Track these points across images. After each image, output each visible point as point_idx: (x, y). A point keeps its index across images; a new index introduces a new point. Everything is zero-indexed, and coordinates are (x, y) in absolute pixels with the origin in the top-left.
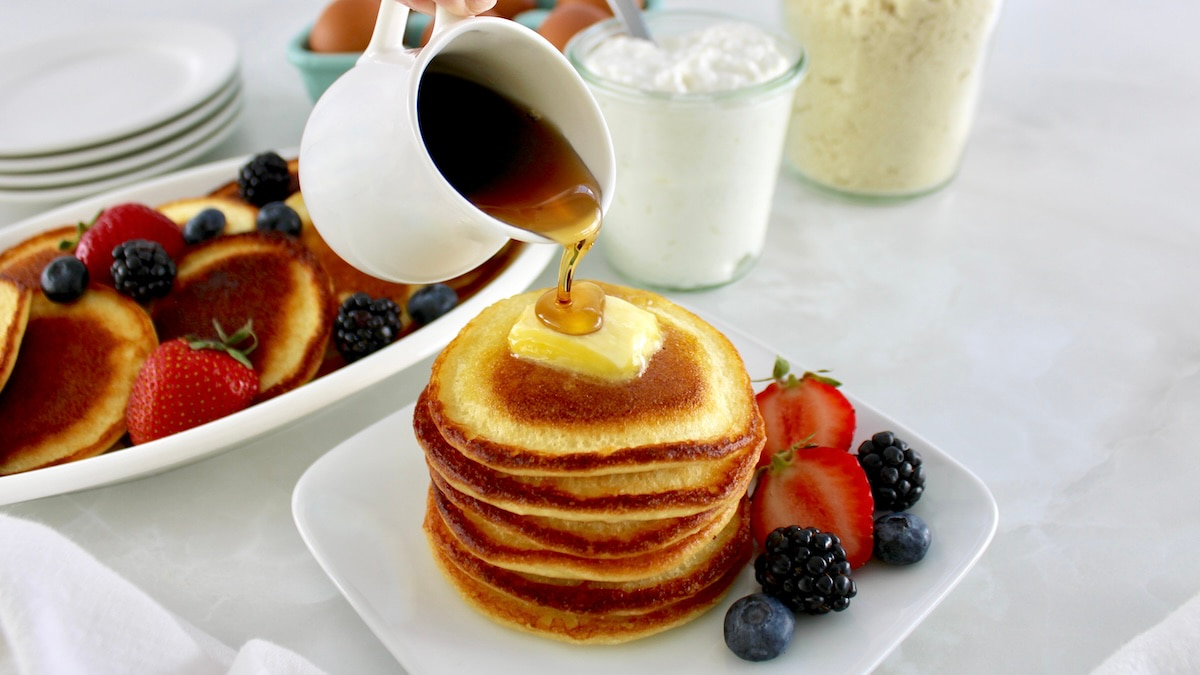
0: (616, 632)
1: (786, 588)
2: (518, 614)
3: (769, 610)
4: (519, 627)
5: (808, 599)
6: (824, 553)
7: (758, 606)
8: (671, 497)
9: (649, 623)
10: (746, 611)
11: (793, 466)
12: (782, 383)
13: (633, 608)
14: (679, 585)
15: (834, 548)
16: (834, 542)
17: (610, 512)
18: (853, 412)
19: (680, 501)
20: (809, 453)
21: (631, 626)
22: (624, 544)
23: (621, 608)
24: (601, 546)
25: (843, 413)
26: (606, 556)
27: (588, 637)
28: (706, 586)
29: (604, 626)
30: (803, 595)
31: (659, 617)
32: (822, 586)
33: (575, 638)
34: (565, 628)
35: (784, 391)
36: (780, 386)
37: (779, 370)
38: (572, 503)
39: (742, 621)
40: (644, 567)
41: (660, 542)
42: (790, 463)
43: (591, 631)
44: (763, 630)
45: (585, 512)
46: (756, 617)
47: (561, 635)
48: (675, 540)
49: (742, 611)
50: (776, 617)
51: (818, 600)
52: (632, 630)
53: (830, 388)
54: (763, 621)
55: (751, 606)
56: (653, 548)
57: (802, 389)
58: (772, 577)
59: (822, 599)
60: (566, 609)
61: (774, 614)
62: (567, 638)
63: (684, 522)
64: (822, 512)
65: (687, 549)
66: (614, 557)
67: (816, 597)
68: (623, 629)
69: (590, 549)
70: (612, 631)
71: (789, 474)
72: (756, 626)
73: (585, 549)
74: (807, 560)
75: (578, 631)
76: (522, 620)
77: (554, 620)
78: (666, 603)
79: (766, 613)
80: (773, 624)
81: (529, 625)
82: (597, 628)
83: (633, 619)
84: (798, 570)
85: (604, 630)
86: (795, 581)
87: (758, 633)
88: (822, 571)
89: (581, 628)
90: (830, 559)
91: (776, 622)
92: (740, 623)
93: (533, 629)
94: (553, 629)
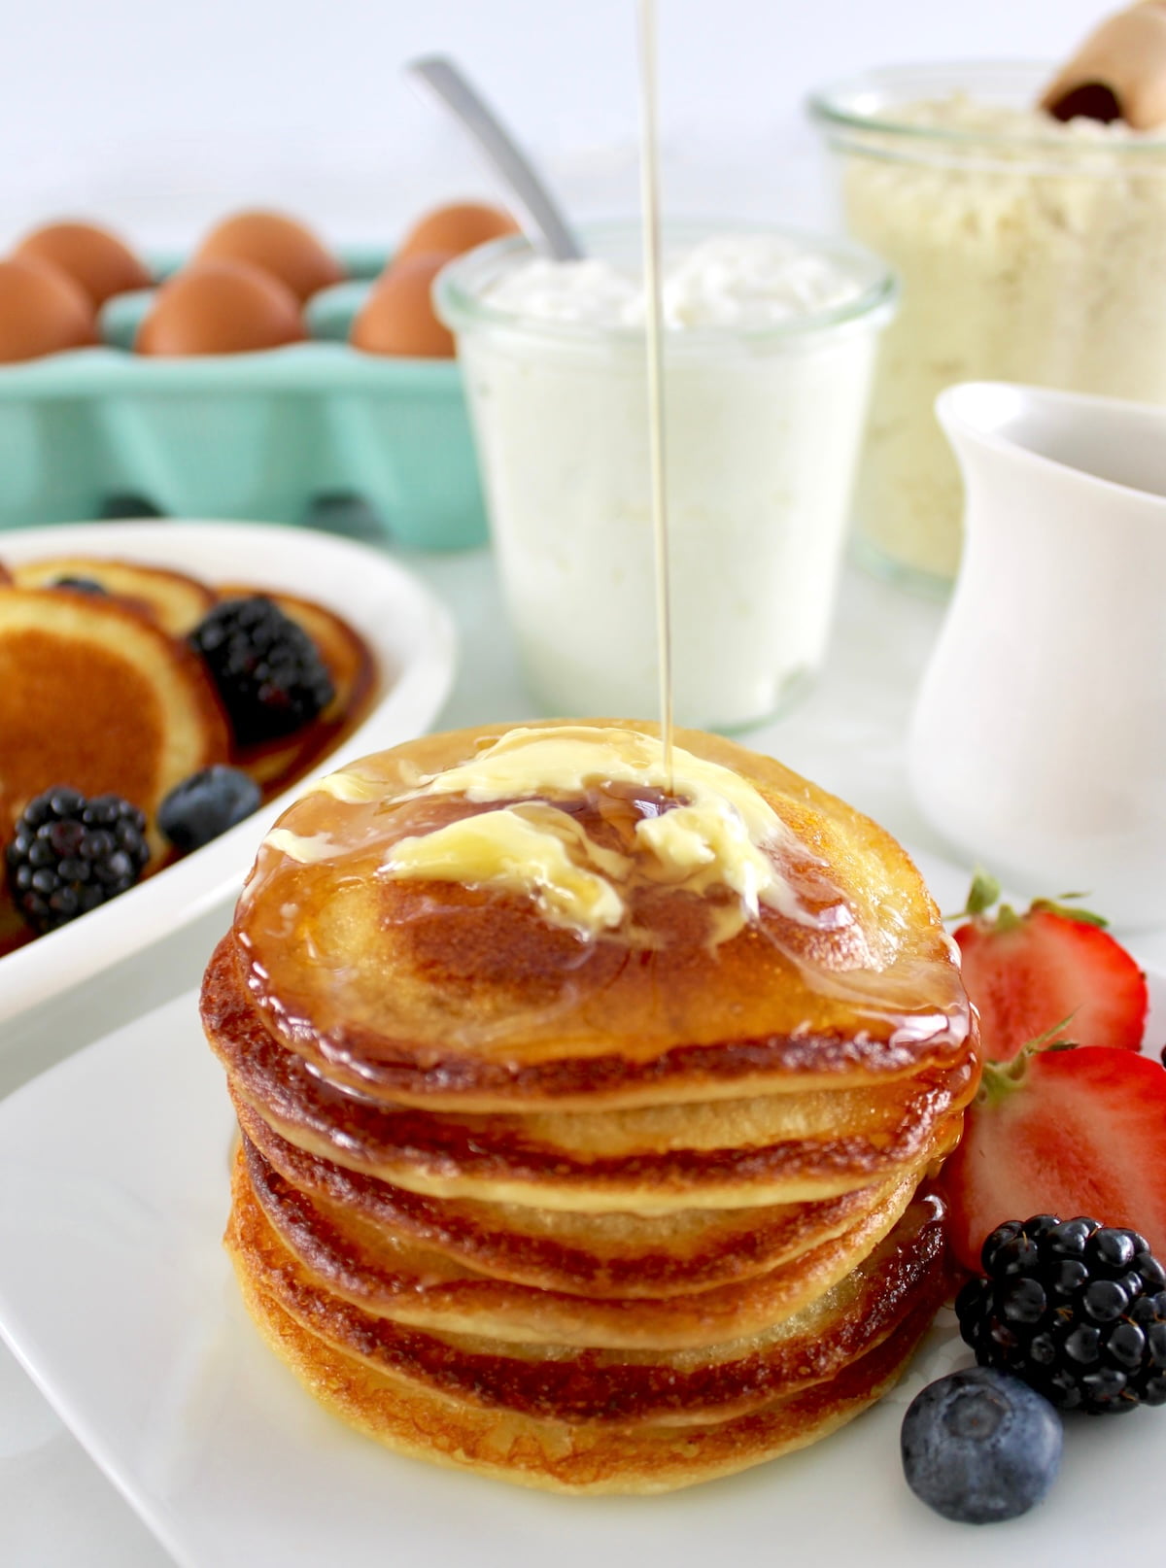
0: (660, 1466)
1: (1036, 1354)
2: (435, 1428)
3: (1004, 1404)
4: (438, 1457)
5: (1087, 1379)
6: (1116, 1270)
7: (979, 1396)
8: (786, 1155)
9: (733, 1442)
10: (953, 1410)
11: (1028, 1090)
12: (984, 923)
13: (696, 1409)
14: (802, 1355)
15: (1138, 1262)
16: (1138, 1247)
17: (650, 1189)
18: (1142, 976)
19: (810, 1164)
20: (1061, 1059)
21: (693, 1450)
22: (679, 1263)
23: (671, 1407)
24: (625, 1269)
25: (1122, 981)
26: (639, 1290)
27: (596, 1478)
28: (859, 1355)
29: (632, 1451)
30: (1078, 1369)
31: (756, 1429)
32: (1119, 1347)
33: (567, 1482)
34: (540, 1453)
35: (990, 940)
36: (981, 929)
37: (977, 900)
38: (563, 1169)
39: (946, 1433)
40: (726, 1314)
41: (759, 1259)
42: (1020, 1083)
43: (604, 1464)
44: (995, 1452)
45: (593, 1188)
46: (975, 1422)
47: (534, 1474)
48: (792, 1253)
49: (943, 1410)
50: (1024, 1421)
51: (1114, 1379)
52: (696, 1461)
53: (1088, 930)
54: (994, 1429)
55: (962, 1397)
56: (745, 1269)
57: (1029, 934)
58: (1005, 1331)
59: (1120, 1376)
60: (546, 1413)
61: (1019, 1414)
62: (548, 1479)
63: (813, 1212)
64: (1095, 1186)
65: (820, 1271)
66: (656, 1294)
67: (1105, 1371)
68: (675, 1458)
69: (602, 1276)
70: (651, 1462)
71: (1020, 1106)
72: (978, 1441)
73: (589, 1276)
74: (1083, 1291)
75: (572, 1466)
76: (443, 1440)
77: (517, 1441)
78: (772, 1395)
79: (1000, 1412)
80: (1017, 1436)
81: (459, 1453)
82: (616, 1456)
83: (697, 1436)
84: (1064, 1312)
85: (633, 1460)
86: (1059, 1338)
87: (984, 1458)
88: (1117, 1311)
89: (580, 1458)
90: (1133, 1286)
91: (1023, 1431)
92: (941, 1435)
93: (470, 1460)
94: (516, 1460)
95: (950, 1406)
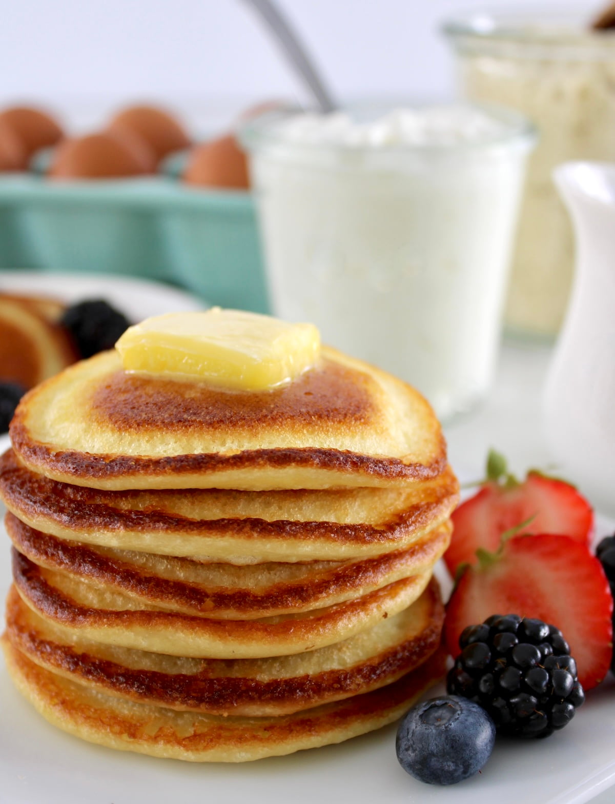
0: (246, 741)
1: (482, 686)
2: (112, 722)
3: (457, 708)
4: (113, 740)
5: (513, 701)
6: (536, 640)
7: (444, 706)
9: (291, 730)
11: (506, 560)
12: (498, 485)
13: (267, 701)
14: (336, 680)
15: (549, 639)
16: (553, 631)
17: (232, 536)
18: (591, 510)
20: (526, 543)
23: (251, 700)
24: (223, 599)
25: (578, 513)
26: (230, 614)
27: (205, 748)
29: (228, 734)
30: (507, 694)
31: (307, 724)
32: (533, 682)
33: (187, 750)
34: (176, 737)
35: (499, 495)
36: (495, 489)
37: (494, 467)
38: (182, 523)
39: (421, 722)
42: (502, 556)
43: (211, 740)
44: (447, 730)
46: (439, 717)
47: (169, 746)
48: (325, 601)
49: (421, 712)
50: (468, 717)
51: (530, 701)
52: (268, 739)
54: (449, 720)
55: (433, 706)
56: (296, 608)
57: (526, 492)
58: (465, 674)
59: (534, 700)
60: (176, 699)
61: (465, 713)
62: (177, 749)
65: (345, 621)
67: (524, 695)
68: (254, 737)
69: (209, 603)
71: (499, 571)
72: (438, 726)
73: (201, 601)
74: (514, 650)
75: (194, 741)
76: (116, 728)
78: (316, 701)
79: (454, 712)
81: (126, 736)
82: (219, 737)
83: (270, 727)
84: (501, 662)
86: (497, 677)
87: (440, 733)
88: (533, 662)
89: (197, 737)
90: (546, 651)
91: (466, 720)
92: (416, 724)
93: (132, 740)
94: (158, 739)
95: (425, 711)
